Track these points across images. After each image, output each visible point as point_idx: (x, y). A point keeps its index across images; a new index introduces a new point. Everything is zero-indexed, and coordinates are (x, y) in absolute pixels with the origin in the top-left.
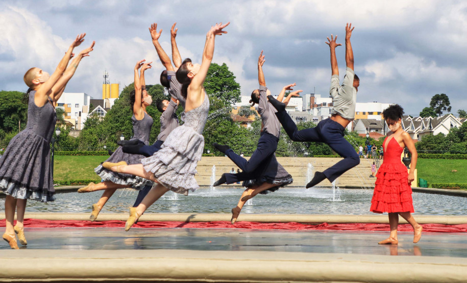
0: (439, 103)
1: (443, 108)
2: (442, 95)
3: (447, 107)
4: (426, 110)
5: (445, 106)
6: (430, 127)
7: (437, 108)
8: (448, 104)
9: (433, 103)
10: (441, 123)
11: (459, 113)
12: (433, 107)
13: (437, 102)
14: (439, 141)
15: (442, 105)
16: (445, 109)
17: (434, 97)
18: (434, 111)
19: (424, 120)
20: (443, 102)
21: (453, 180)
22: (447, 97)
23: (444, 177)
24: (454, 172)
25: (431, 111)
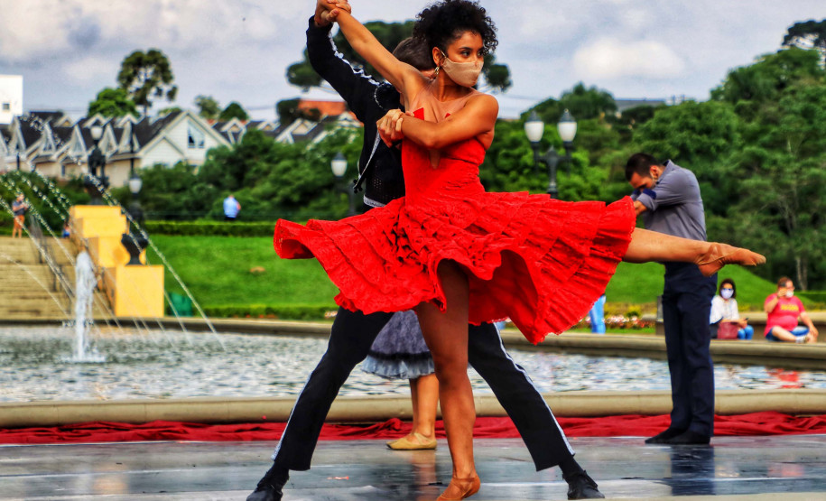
0: (143, 77)
1: (154, 90)
2: (153, 53)
3: (166, 88)
4: (106, 95)
5: (161, 84)
6: (131, 143)
7: (138, 90)
8: (167, 78)
9: (126, 78)
10: (163, 133)
11: (199, 104)
12: (125, 86)
13: (136, 73)
14: (178, 185)
15: (150, 83)
16: (159, 92)
17: (127, 58)
18: (129, 99)
19: (112, 123)
20: (155, 72)
21: (255, 295)
22: (164, 58)
23: (232, 287)
24: (256, 275)
25: (119, 99)
